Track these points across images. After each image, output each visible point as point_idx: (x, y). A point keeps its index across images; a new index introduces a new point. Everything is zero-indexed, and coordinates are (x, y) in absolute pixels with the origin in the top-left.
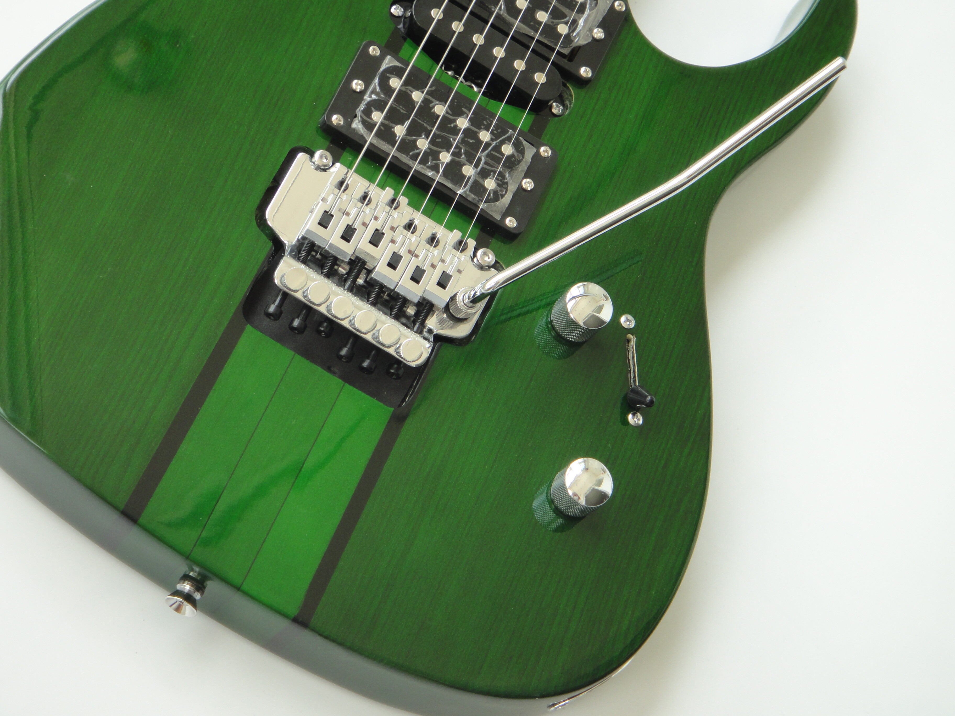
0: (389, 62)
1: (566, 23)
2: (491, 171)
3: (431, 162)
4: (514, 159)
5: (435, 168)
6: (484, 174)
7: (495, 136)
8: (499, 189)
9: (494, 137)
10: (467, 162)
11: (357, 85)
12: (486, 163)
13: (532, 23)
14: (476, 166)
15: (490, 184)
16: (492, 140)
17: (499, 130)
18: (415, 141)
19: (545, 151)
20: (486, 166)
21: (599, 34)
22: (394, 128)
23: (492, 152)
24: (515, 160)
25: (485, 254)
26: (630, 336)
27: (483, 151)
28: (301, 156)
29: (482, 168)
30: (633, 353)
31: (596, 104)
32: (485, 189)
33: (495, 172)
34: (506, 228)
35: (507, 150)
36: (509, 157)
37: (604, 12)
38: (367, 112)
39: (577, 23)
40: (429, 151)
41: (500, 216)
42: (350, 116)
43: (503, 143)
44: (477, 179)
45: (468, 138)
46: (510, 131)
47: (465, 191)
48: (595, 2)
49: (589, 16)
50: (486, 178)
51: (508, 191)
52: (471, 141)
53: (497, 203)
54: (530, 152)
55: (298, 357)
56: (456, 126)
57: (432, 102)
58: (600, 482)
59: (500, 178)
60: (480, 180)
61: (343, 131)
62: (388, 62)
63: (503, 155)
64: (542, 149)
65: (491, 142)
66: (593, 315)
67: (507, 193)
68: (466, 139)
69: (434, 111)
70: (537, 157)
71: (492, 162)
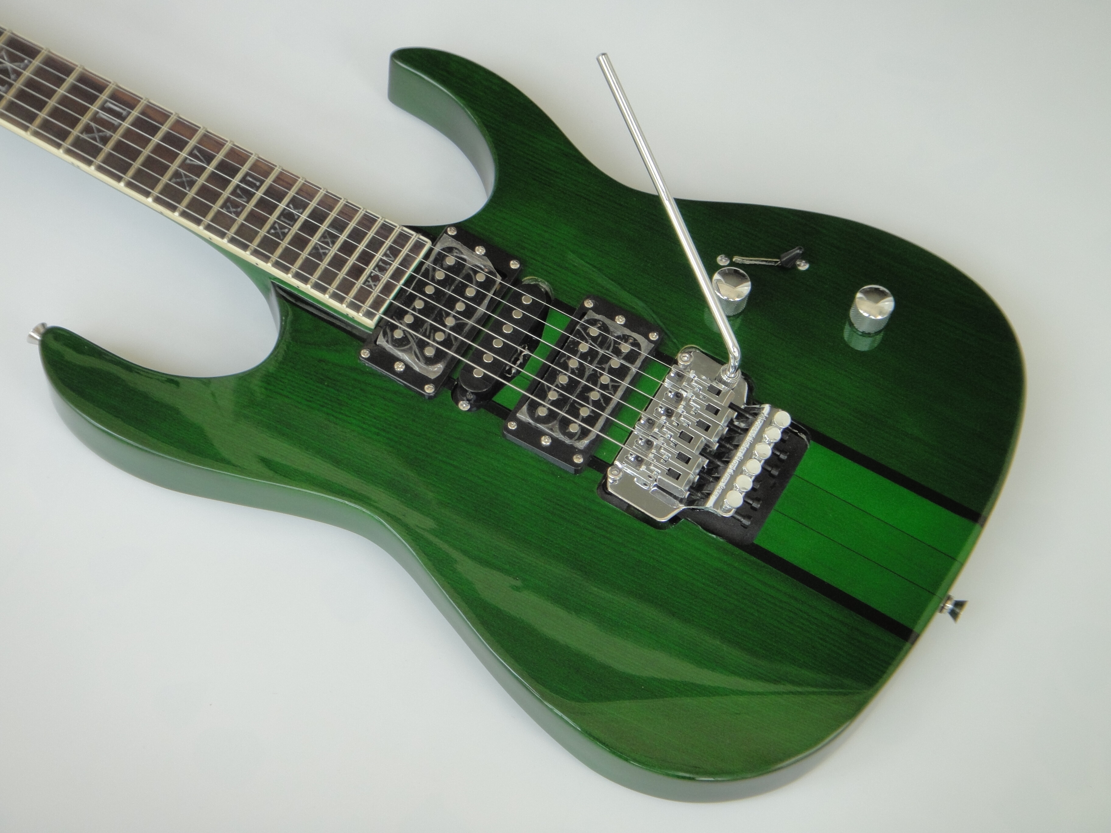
0: (523, 414)
2: (614, 347)
3: (611, 391)
4: (601, 327)
6: (617, 352)
8: (629, 342)
9: (583, 340)
10: (609, 364)
11: (546, 441)
12: (608, 349)
15: (626, 348)
16: (587, 342)
19: (589, 304)
21: (480, 250)
23: (598, 343)
24: (603, 326)
25: (682, 359)
26: (734, 260)
27: (597, 349)
28: (609, 488)
29: (612, 352)
30: (748, 260)
31: (536, 260)
32: (630, 352)
34: (659, 341)
35: (594, 331)
36: (600, 331)
37: (461, 244)
38: (571, 436)
41: (650, 343)
42: (573, 450)
43: (588, 334)
44: (622, 357)
45: (586, 359)
46: (577, 328)
47: (633, 368)
48: (454, 249)
49: (467, 256)
50: (621, 350)
51: (630, 335)
52: (590, 356)
53: (640, 345)
54: (593, 315)
55: (776, 507)
56: (577, 369)
57: (558, 383)
59: (619, 340)
60: (623, 355)
61: (588, 455)
62: (523, 415)
63: (599, 335)
64: (587, 305)
65: (589, 343)
67: (632, 336)
68: (589, 359)
69: (565, 384)
70: (594, 309)
71: (606, 345)
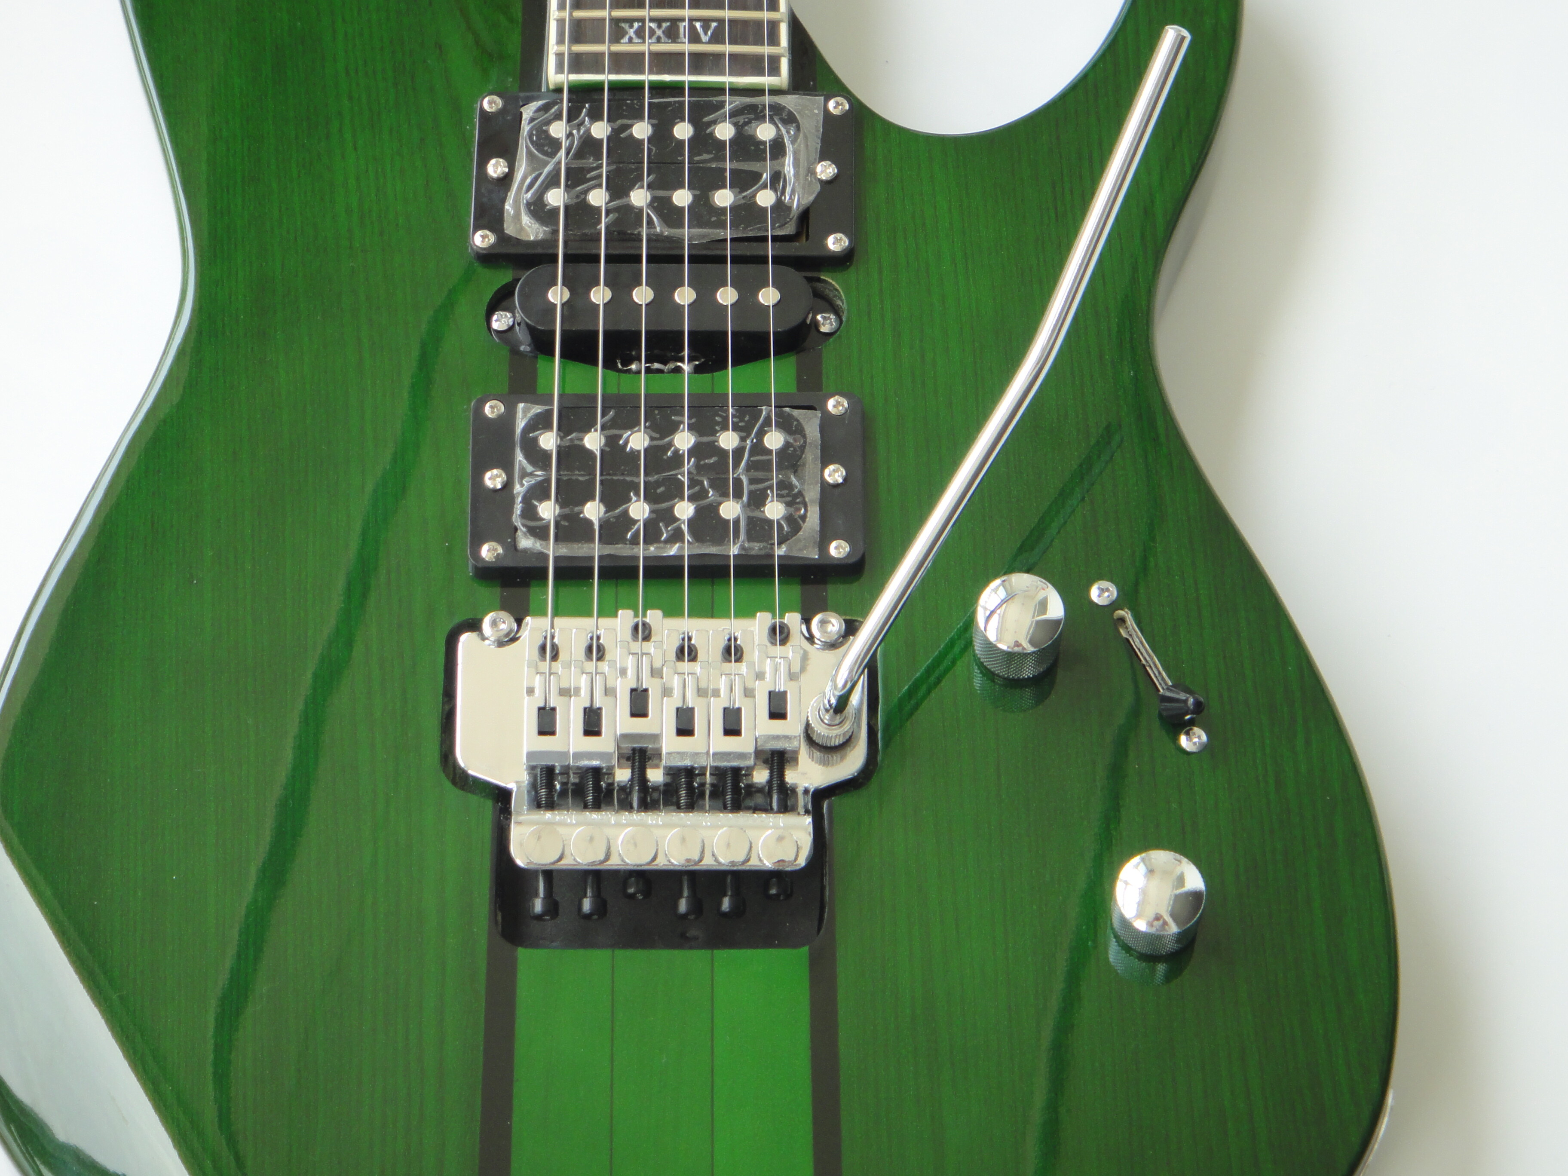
0: (525, 411)
1: (764, 187)
2: (766, 489)
3: (667, 531)
4: (792, 449)
5: (677, 537)
6: (757, 500)
7: (743, 430)
8: (792, 510)
9: (744, 434)
10: (721, 499)
11: (493, 479)
12: (752, 481)
13: (713, 219)
14: (738, 495)
15: (774, 510)
16: (743, 439)
17: (747, 418)
18: (626, 512)
19: (835, 405)
20: (753, 487)
21: (826, 170)
22: (582, 512)
23: (752, 459)
24: (795, 450)
25: (823, 622)
26: (1121, 613)
27: (736, 465)
28: (466, 639)
29: (750, 493)
30: (1138, 637)
31: (881, 280)
32: (770, 522)
33: (771, 487)
34: (836, 562)
35: (774, 440)
36: (782, 452)
37: (818, 131)
38: (530, 513)
39: (782, 174)
40: (654, 516)
41: (817, 550)
42: (507, 535)
43: (761, 434)
44: (751, 514)
45: (704, 460)
46: (764, 408)
47: (741, 545)
48: (794, 125)
49: (795, 153)
50: (764, 505)
51: (808, 505)
52: (712, 461)
53: (801, 533)
54: (811, 424)
55: (620, 953)
56: (677, 451)
57: (620, 437)
58: (1181, 880)
59: (785, 492)
60: (756, 514)
61: (509, 563)
62: (524, 414)
63: (769, 452)
64: (831, 404)
65: (743, 444)
66: (1038, 622)
67: (809, 509)
68: (702, 463)
69: (631, 447)
70: (828, 422)
71: (760, 475)
